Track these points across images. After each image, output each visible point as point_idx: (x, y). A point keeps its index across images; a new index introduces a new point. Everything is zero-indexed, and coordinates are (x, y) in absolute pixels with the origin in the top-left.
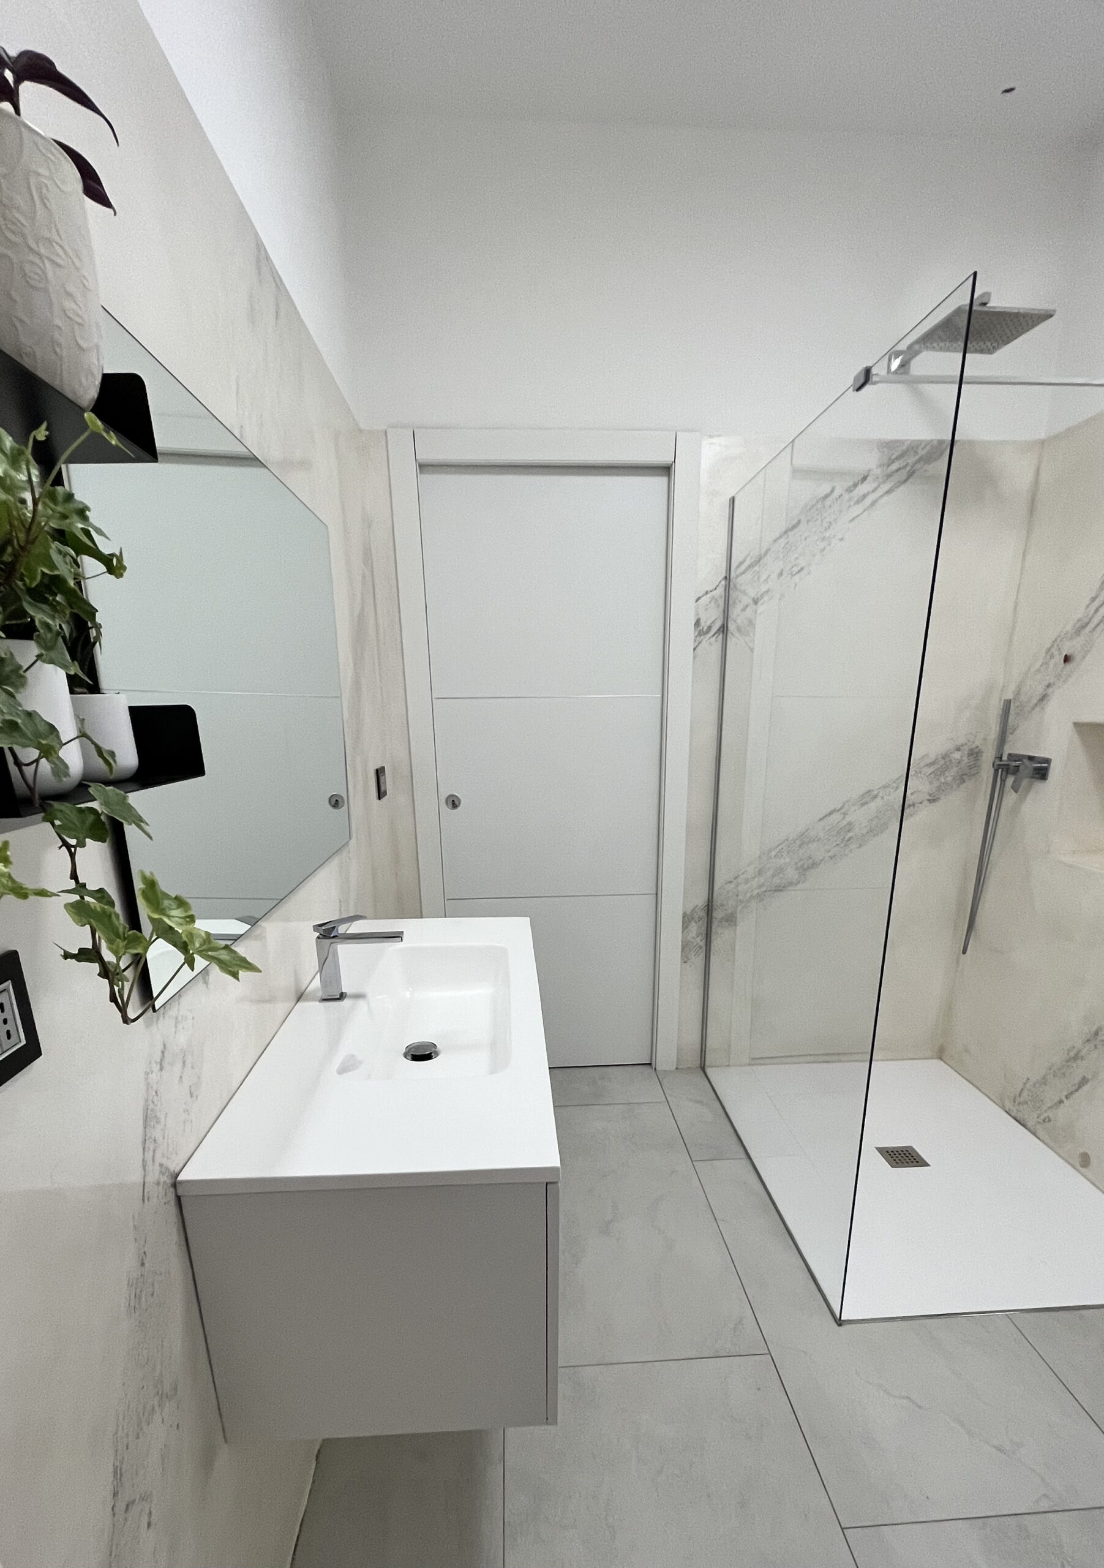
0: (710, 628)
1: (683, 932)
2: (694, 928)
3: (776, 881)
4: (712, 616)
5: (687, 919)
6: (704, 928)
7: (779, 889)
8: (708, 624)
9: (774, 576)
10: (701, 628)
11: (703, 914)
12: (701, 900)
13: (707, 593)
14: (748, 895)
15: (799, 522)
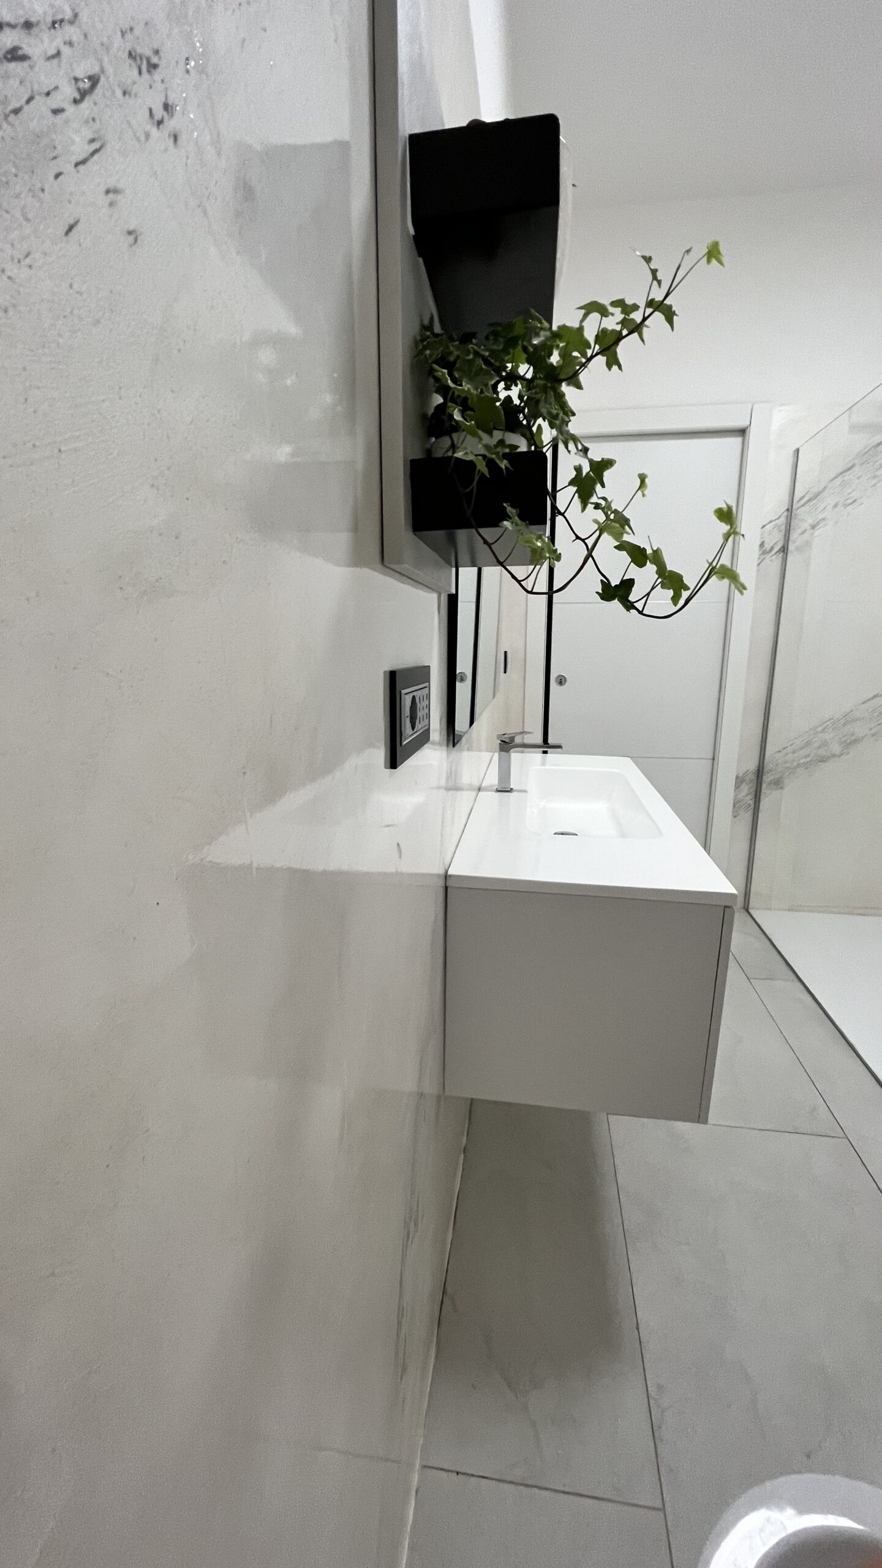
0: (772, 549)
1: (735, 790)
2: (745, 789)
3: (821, 752)
4: (775, 539)
5: (739, 781)
6: (754, 789)
7: (823, 760)
8: (771, 545)
9: (829, 508)
10: (764, 549)
11: (753, 777)
12: (752, 765)
13: (771, 522)
14: (795, 764)
15: (853, 466)
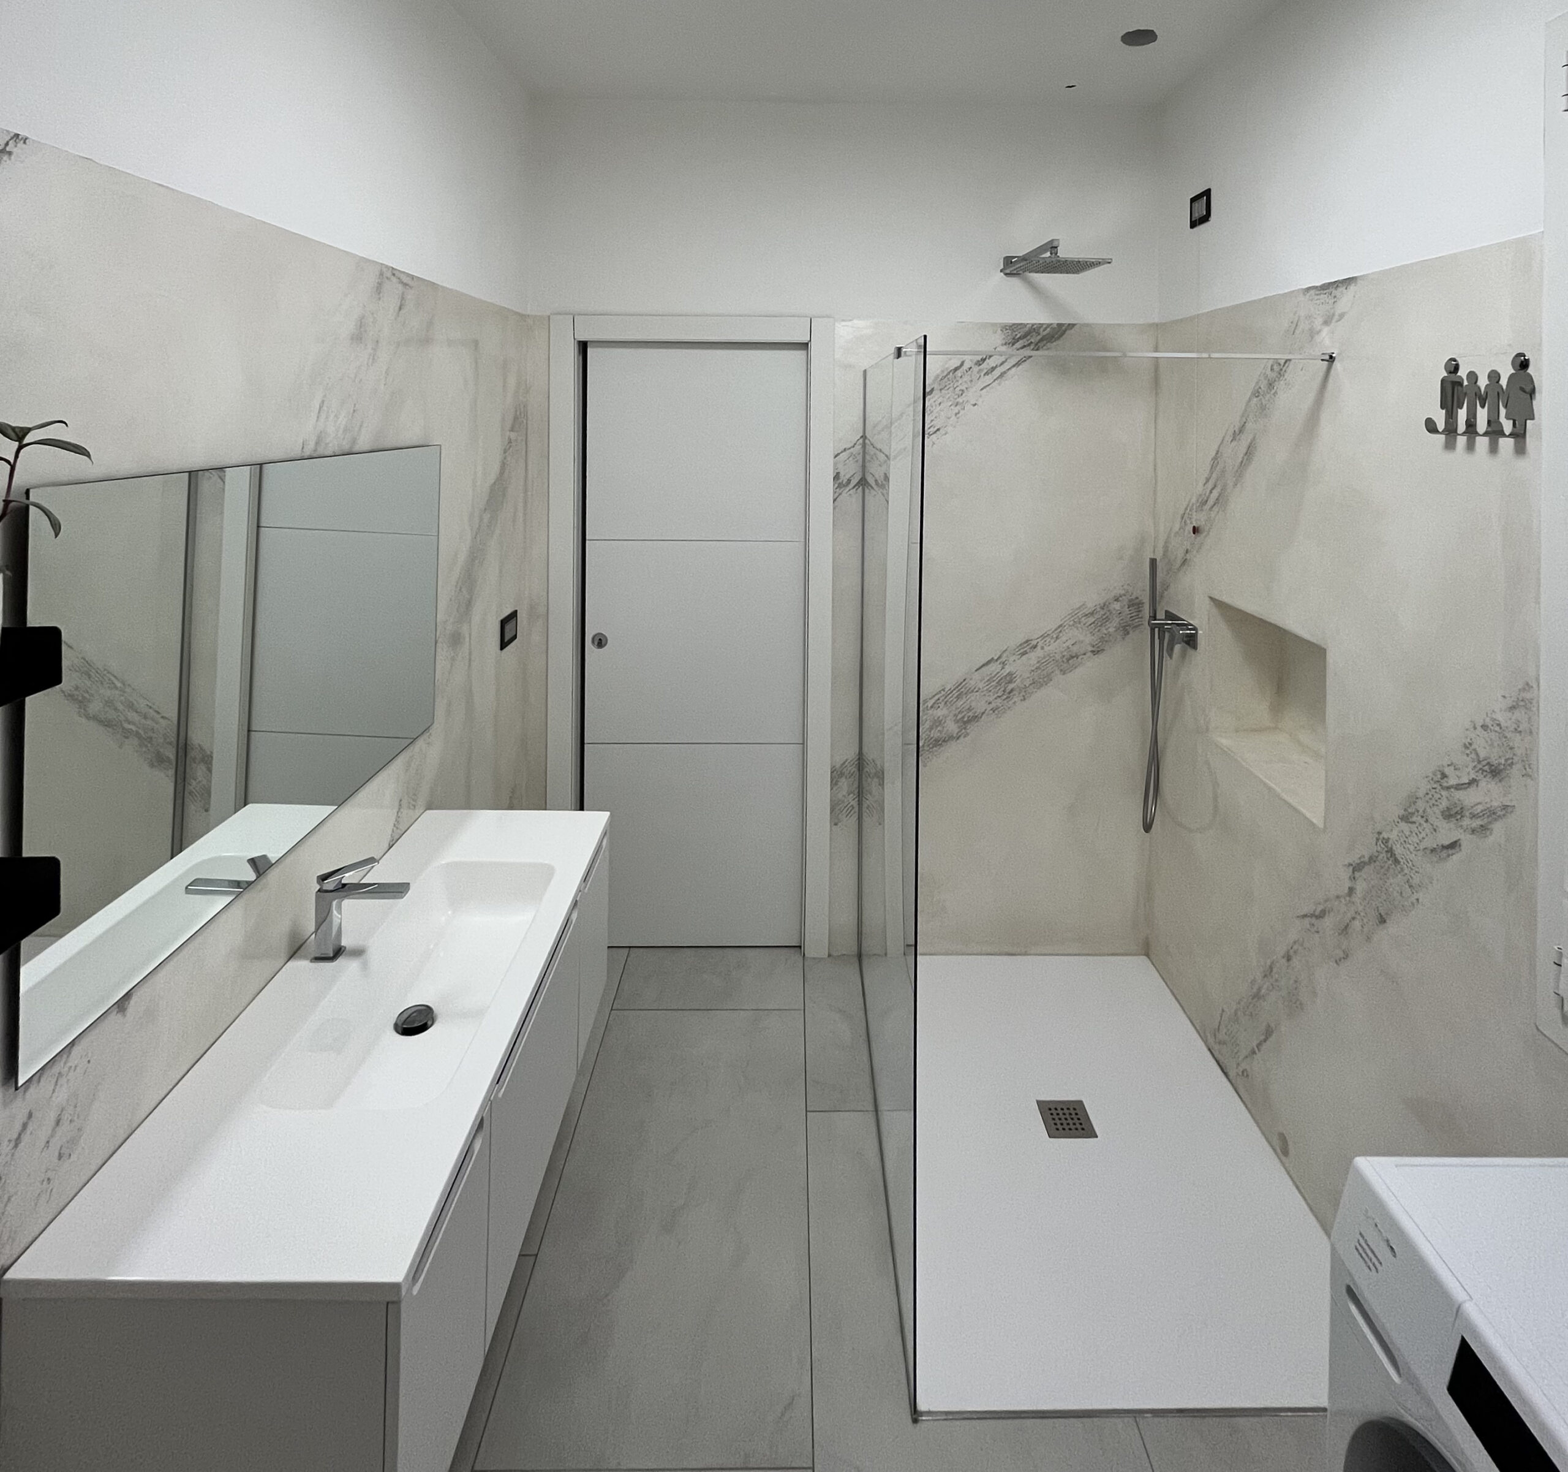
0: (849, 481)
1: (831, 789)
2: (844, 784)
4: (850, 470)
5: (836, 775)
6: (856, 785)
7: (941, 743)
8: (848, 477)
10: (840, 481)
11: (854, 769)
12: (851, 753)
13: (845, 450)
